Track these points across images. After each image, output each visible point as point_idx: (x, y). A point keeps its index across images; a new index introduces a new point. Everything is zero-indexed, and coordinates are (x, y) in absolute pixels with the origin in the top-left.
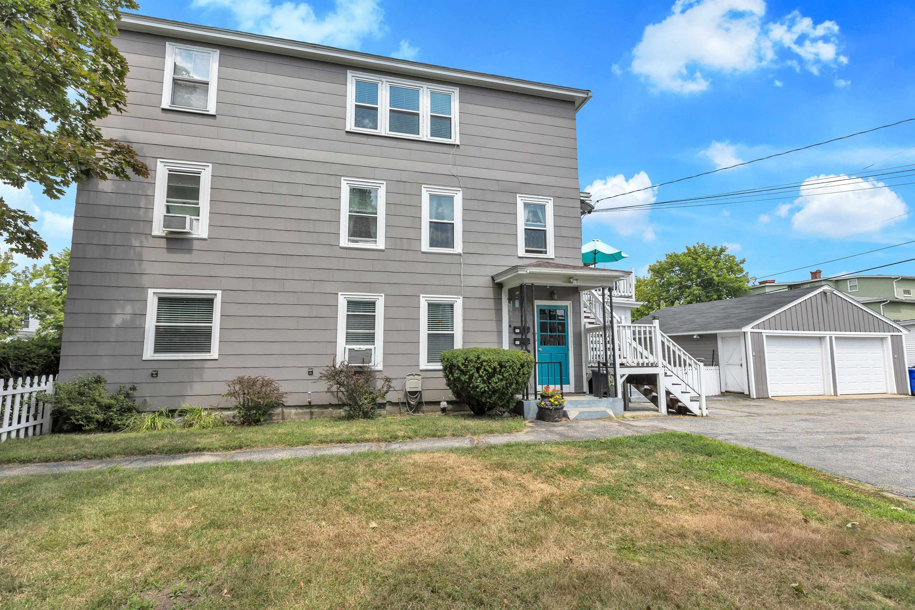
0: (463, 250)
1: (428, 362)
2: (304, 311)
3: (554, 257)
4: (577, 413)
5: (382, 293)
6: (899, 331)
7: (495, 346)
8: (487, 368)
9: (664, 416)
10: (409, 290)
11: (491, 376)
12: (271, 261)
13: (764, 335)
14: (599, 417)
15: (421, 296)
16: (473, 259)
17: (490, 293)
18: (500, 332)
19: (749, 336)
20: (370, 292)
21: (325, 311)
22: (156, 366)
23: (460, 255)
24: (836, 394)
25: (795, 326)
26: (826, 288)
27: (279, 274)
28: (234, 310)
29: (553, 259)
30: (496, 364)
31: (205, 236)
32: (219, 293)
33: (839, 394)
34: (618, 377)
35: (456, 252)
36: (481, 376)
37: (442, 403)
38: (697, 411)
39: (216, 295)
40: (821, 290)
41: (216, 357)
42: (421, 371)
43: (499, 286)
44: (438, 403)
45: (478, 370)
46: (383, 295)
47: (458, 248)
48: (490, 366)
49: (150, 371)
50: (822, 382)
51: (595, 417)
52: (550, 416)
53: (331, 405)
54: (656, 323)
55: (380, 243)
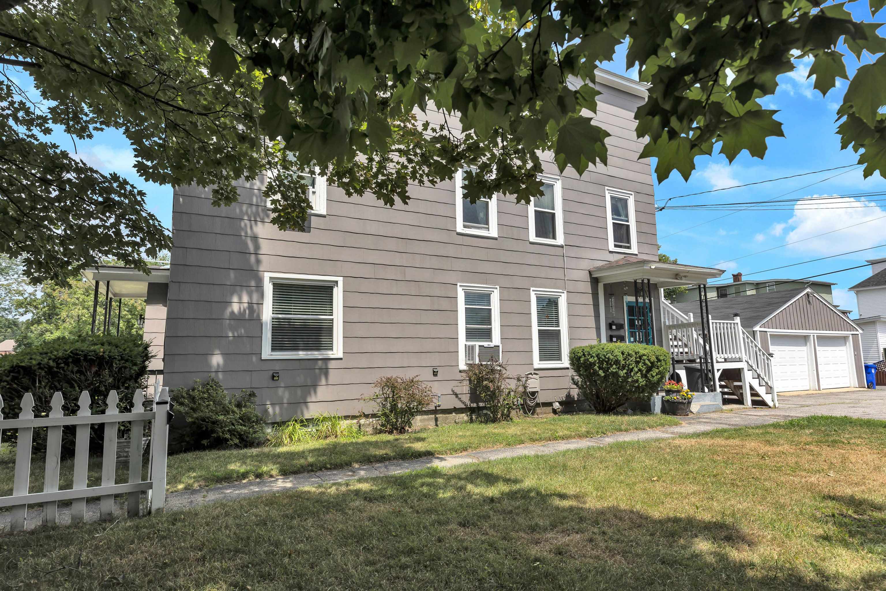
0: (565, 241)
1: (540, 360)
2: (424, 303)
3: (637, 253)
4: (699, 407)
5: (498, 285)
6: (857, 330)
7: (595, 343)
8: (647, 362)
9: (750, 408)
10: (519, 283)
11: (649, 369)
12: (391, 244)
13: (769, 333)
14: (714, 410)
15: (532, 289)
16: (573, 252)
17: (587, 287)
18: (598, 329)
19: (758, 334)
20: (486, 284)
21: (445, 304)
22: (277, 367)
23: (562, 247)
24: (819, 390)
25: (790, 327)
26: (808, 290)
27: (398, 260)
28: (358, 300)
29: (636, 255)
30: (653, 358)
31: (324, 212)
32: (340, 280)
33: (822, 388)
34: (716, 371)
35: (559, 244)
36: (640, 370)
37: (554, 404)
38: (771, 404)
39: (337, 282)
40: (805, 292)
41: (340, 355)
42: (535, 370)
43: (595, 281)
44: (550, 404)
45: (637, 363)
46: (498, 287)
47: (560, 240)
48: (649, 360)
49: (271, 373)
50: (807, 377)
51: (711, 410)
52: (683, 409)
53: (456, 410)
54: (738, 320)
55: (493, 231)
